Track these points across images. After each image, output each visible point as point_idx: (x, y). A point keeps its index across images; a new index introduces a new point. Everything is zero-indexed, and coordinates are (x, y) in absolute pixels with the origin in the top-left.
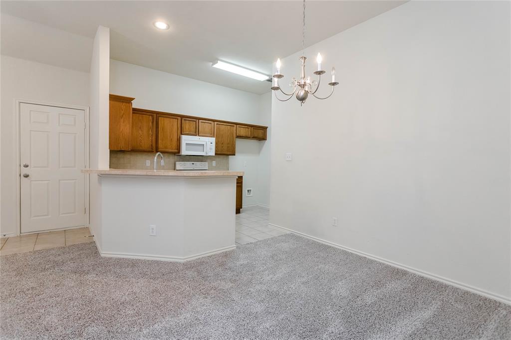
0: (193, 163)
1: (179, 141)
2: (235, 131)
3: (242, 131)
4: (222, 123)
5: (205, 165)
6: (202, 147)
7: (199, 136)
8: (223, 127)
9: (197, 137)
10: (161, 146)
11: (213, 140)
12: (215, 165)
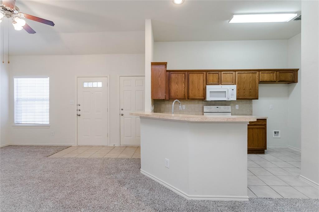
0: (218, 106)
1: (205, 90)
2: (257, 77)
3: (266, 77)
4: (243, 72)
5: (228, 108)
6: (224, 94)
7: (221, 85)
8: (244, 75)
9: (220, 86)
10: (191, 95)
11: (235, 87)
12: (238, 108)
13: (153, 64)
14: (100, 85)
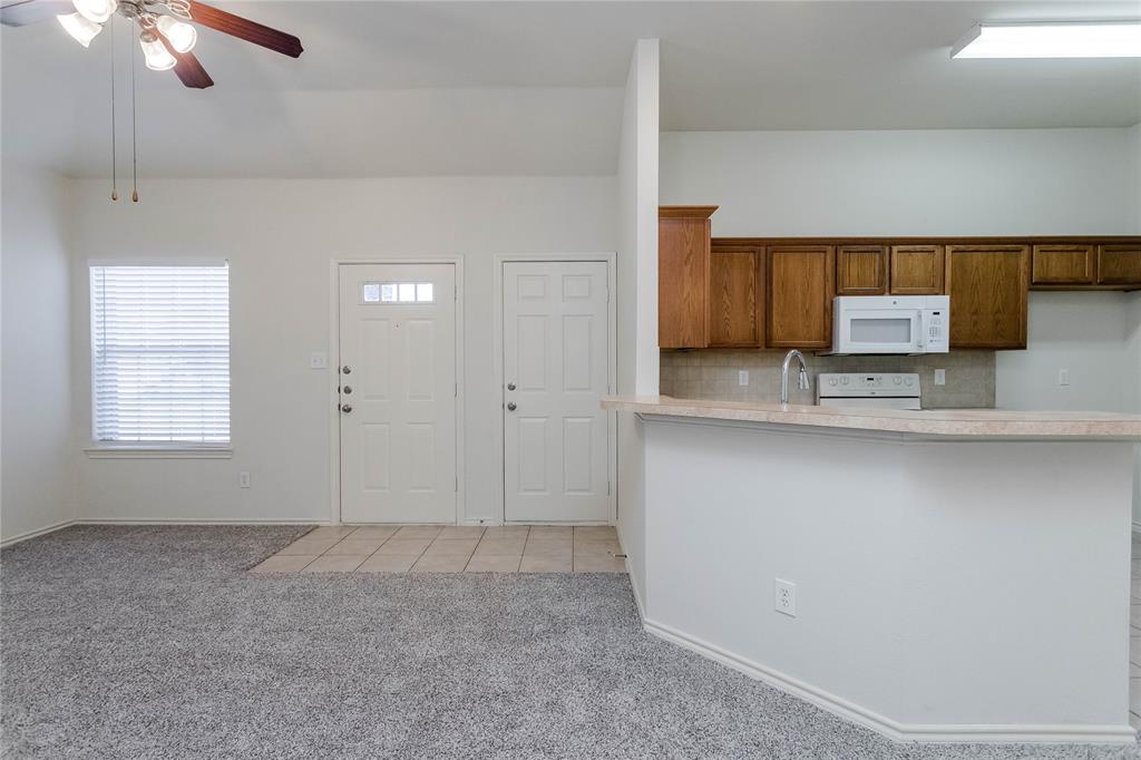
0: (871, 375)
1: (829, 314)
2: (1023, 266)
3: (1056, 265)
4: (974, 247)
5: (910, 382)
6: (903, 328)
7: (891, 294)
8: (977, 258)
9: (887, 300)
10: (778, 333)
11: (943, 302)
12: (943, 383)
13: (666, 213)
14: (426, 293)
